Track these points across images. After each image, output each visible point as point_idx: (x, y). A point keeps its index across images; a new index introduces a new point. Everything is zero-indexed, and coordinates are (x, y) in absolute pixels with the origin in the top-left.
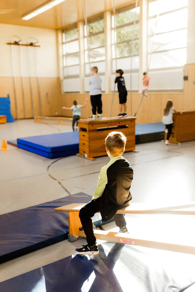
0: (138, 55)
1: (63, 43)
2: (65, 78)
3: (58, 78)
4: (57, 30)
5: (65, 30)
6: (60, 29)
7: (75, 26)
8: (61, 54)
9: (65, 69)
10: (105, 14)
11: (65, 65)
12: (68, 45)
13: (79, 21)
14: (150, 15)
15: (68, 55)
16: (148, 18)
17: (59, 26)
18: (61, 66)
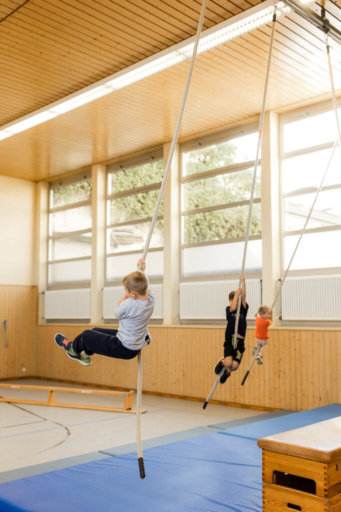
0: (259, 237)
1: (49, 211)
2: (49, 288)
3: (34, 288)
4: (36, 182)
5: (55, 182)
6: (43, 180)
7: (84, 173)
8: (42, 234)
9: (50, 266)
10: (165, 146)
11: (50, 259)
12: (59, 214)
13: (95, 163)
14: (287, 148)
15: (59, 237)
16: (281, 157)
17: (43, 173)
18: (42, 259)
